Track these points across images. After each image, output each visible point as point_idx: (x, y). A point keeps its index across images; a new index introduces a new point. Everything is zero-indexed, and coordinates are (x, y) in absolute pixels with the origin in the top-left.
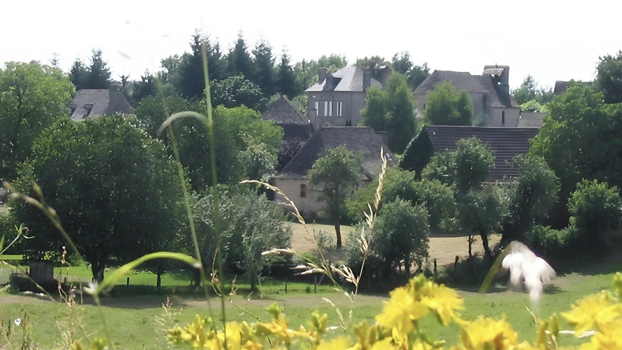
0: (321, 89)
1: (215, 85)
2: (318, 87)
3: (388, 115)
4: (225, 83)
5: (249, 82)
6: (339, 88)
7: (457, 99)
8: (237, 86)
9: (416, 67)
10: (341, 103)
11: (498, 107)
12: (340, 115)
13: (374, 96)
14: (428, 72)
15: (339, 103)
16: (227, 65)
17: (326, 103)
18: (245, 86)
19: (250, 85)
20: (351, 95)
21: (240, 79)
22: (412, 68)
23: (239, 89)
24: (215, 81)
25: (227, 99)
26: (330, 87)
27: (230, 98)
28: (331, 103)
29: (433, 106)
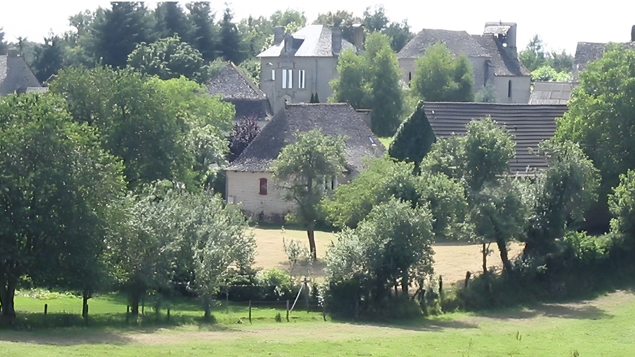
0: (278, 54)
1: (143, 49)
2: (274, 51)
3: (367, 88)
4: (155, 47)
5: (186, 45)
6: (301, 52)
7: (453, 66)
8: (171, 50)
9: (393, 24)
10: (304, 71)
11: (503, 76)
12: (303, 87)
13: (348, 62)
14: (408, 31)
15: (302, 72)
17: (284, 71)
18: (181, 50)
19: (187, 49)
20: (316, 61)
21: (176, 42)
22: (388, 25)
23: (173, 54)
24: (143, 45)
25: (159, 67)
26: (290, 50)
27: (162, 66)
28: (290, 71)
29: (424, 75)
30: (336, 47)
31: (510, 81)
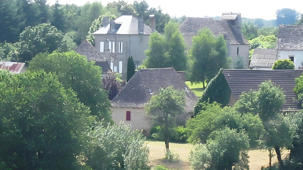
0: (106, 33)
1: (29, 30)
2: (104, 31)
3: (167, 55)
4: (37, 29)
5: (55, 28)
6: (120, 31)
7: (215, 42)
8: (46, 31)
10: (122, 43)
11: (234, 44)
12: (122, 52)
13: (156, 40)
15: (120, 43)
16: (16, 10)
17: (110, 43)
18: (52, 30)
19: (55, 30)
20: (129, 37)
21: (48, 26)
22: (149, 9)
23: (47, 33)
24: (29, 28)
25: (40, 41)
26: (113, 30)
27: (41, 40)
28: (114, 43)
30: (140, 28)
31: (238, 48)
